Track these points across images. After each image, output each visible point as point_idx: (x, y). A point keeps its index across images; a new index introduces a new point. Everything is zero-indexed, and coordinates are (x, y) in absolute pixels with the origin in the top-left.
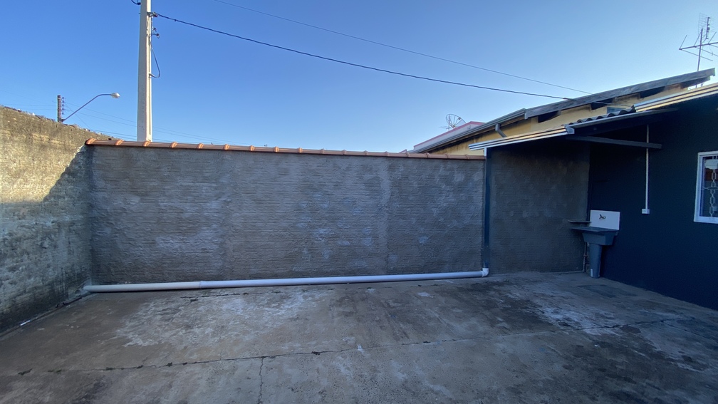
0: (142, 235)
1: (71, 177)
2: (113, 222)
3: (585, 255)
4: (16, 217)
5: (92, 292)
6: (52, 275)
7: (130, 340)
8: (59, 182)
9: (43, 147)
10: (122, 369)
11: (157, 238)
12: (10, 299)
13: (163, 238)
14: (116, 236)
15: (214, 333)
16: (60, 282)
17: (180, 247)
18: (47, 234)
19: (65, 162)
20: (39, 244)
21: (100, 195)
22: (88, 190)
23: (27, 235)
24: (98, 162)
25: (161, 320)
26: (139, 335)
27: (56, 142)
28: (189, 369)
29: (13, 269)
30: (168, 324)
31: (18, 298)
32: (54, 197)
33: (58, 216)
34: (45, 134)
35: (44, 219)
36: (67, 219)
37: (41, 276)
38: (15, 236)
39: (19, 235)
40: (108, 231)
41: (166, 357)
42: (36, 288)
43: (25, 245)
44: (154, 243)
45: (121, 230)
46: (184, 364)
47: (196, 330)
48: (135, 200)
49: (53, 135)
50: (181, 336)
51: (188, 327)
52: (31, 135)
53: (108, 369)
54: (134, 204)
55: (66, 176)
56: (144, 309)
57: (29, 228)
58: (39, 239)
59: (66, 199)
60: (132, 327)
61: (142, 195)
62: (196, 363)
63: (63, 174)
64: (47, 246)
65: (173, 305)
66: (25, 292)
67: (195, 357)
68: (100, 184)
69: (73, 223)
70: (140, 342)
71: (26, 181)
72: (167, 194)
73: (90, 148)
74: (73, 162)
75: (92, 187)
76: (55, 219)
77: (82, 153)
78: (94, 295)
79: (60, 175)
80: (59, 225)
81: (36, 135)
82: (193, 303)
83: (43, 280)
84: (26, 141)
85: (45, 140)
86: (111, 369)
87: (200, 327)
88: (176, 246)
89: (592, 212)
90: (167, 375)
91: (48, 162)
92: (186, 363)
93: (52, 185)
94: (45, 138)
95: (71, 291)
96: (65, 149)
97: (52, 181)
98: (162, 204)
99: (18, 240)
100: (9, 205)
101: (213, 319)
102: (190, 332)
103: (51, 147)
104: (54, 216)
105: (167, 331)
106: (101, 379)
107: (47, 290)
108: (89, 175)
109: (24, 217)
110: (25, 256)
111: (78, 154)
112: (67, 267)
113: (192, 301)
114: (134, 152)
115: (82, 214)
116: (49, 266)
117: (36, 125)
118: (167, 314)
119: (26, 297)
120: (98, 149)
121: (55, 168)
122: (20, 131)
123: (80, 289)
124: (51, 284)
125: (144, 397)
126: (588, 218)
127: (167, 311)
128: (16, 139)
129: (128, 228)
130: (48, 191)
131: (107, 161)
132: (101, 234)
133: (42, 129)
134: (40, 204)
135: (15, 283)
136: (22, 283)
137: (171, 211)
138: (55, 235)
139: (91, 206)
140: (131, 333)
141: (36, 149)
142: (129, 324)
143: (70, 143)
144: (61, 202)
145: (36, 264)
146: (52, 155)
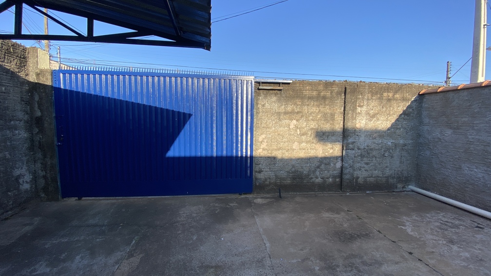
0: (452, 160)
1: (406, 117)
2: (431, 147)
4: (371, 138)
5: (413, 191)
6: (388, 172)
7: (404, 226)
8: (397, 120)
9: (389, 100)
10: (385, 236)
11: (463, 165)
12: (364, 178)
13: (468, 166)
14: (433, 158)
15: (467, 259)
16: (393, 178)
17: (483, 177)
18: (388, 149)
19: (403, 108)
20: (382, 153)
21: (426, 128)
22: (418, 125)
23: (376, 148)
24: (426, 106)
25: (437, 227)
26: (413, 226)
27: (398, 96)
28: (419, 264)
29: (367, 164)
30: (438, 232)
31: (368, 179)
32: (394, 128)
33: (395, 139)
34: (390, 93)
35: (387, 141)
36: (401, 142)
37: (382, 171)
38: (370, 148)
39: (371, 147)
40: (428, 153)
41: (413, 248)
42: (378, 177)
43: (374, 153)
44: (460, 168)
45: (436, 153)
46: (419, 260)
47: (455, 248)
48: (449, 132)
49: (396, 92)
50: (439, 244)
51: (452, 242)
52: (382, 94)
53: (379, 231)
54: (447, 135)
55: (403, 116)
56: (433, 215)
57: (377, 144)
58: (382, 151)
59: (402, 130)
60: (415, 220)
61: (454, 129)
62: (428, 265)
63: (401, 114)
64: (387, 156)
65: (457, 222)
66: (372, 177)
67: (432, 262)
68: (426, 120)
69: (405, 145)
70: (409, 230)
71: (378, 119)
72: (476, 128)
73: (421, 96)
74: (409, 107)
75: (421, 123)
76: (393, 141)
77: (415, 100)
78: (414, 193)
79: (398, 116)
80: (396, 145)
81: (385, 94)
82: (477, 229)
83: (382, 174)
84: (379, 98)
85: (391, 96)
86: (380, 232)
87: (461, 248)
88: (480, 175)
90: (402, 257)
91: (392, 109)
92: (421, 261)
93: (393, 121)
94: (391, 95)
95: (400, 186)
96: (404, 100)
97: (393, 119)
98: (470, 137)
99: (371, 149)
100: (368, 132)
101: (480, 249)
102: (448, 245)
103: (394, 99)
104: (393, 139)
105: (433, 235)
106: (372, 233)
107: (384, 180)
108: (419, 115)
109: (375, 138)
110: (374, 159)
111: (412, 102)
112: (399, 171)
113: (477, 227)
114: (451, 95)
115: (412, 139)
116: (387, 167)
117: (386, 88)
118: (446, 225)
119: (372, 179)
120: (427, 97)
121: (396, 112)
122: (376, 93)
123: (406, 187)
124: (387, 177)
125: (378, 256)
127: (448, 224)
128: (374, 98)
129: (441, 153)
130: (390, 125)
131: (431, 104)
132: (423, 155)
133: (389, 90)
134: (385, 132)
135: (367, 171)
136: (371, 172)
137: (478, 143)
138: (392, 150)
139: (419, 136)
140: (410, 223)
141: (384, 102)
142: (414, 217)
143: (407, 95)
144: (397, 131)
145: (379, 164)
146: (394, 104)
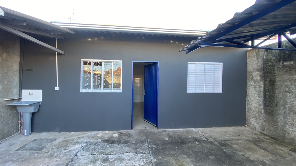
3: (19, 121)
89: (23, 91)
126: (20, 95)
